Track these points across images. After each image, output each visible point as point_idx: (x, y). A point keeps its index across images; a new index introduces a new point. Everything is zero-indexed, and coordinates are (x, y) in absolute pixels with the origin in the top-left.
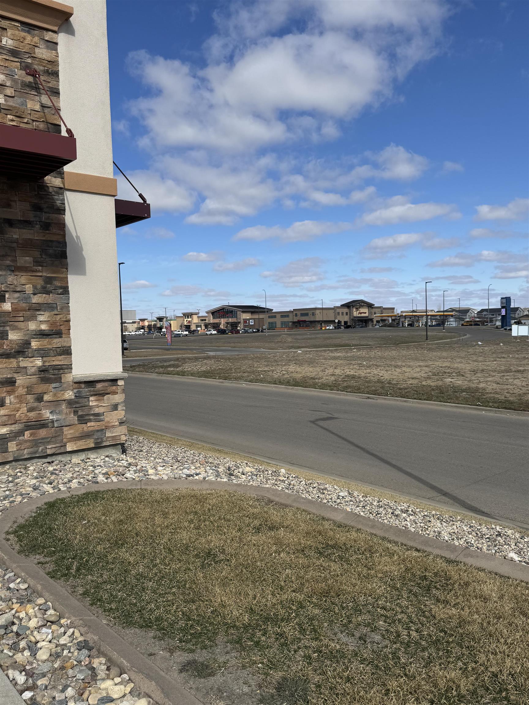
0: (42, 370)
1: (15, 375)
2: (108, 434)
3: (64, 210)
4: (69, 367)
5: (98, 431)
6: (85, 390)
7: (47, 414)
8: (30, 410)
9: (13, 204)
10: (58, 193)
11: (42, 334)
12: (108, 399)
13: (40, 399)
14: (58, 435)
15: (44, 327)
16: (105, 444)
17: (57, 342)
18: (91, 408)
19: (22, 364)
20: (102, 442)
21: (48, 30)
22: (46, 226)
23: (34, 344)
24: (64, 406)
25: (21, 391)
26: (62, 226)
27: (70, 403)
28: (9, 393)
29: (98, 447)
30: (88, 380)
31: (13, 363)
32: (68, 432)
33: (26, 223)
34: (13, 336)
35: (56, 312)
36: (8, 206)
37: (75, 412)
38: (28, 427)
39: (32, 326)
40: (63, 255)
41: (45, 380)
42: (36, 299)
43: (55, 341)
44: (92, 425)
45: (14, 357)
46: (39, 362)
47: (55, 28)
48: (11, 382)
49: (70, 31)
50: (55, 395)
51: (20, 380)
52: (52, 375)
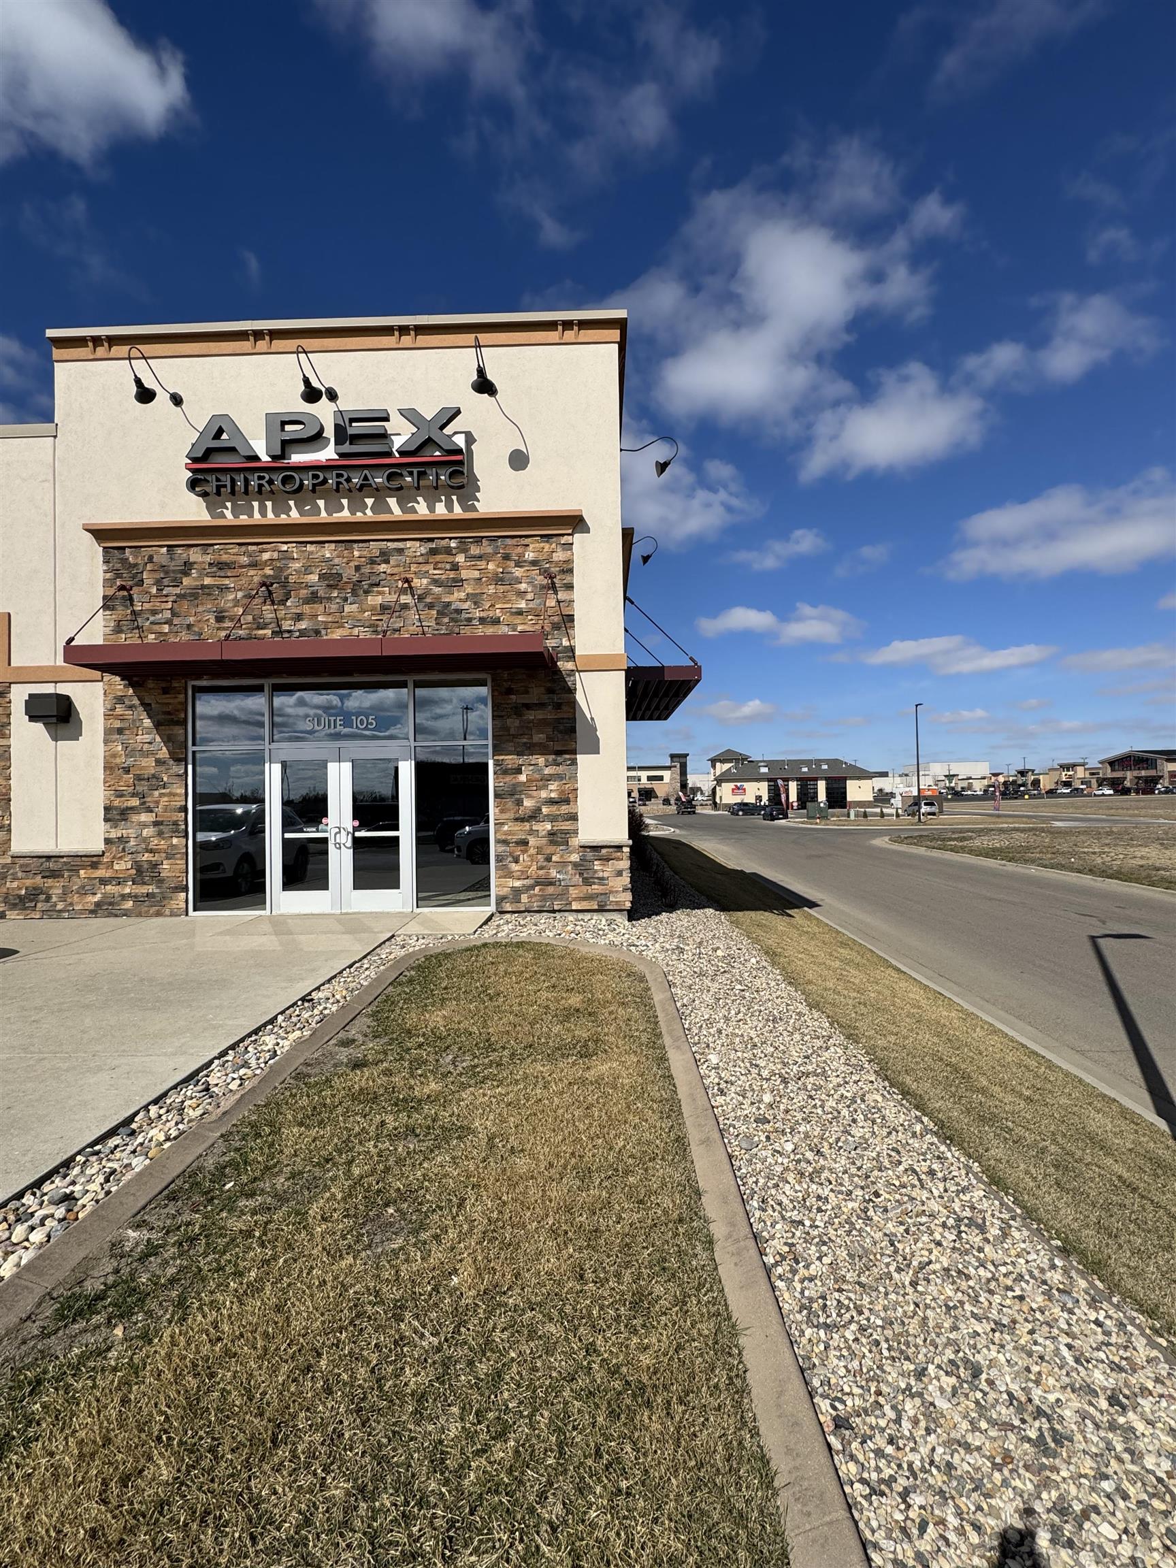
0: (551, 834)
1: (528, 837)
2: (612, 899)
3: (575, 689)
4: (576, 832)
5: (602, 894)
6: (590, 855)
7: (553, 873)
8: (541, 868)
9: (530, 690)
10: (569, 675)
11: (552, 802)
12: (613, 864)
13: (549, 859)
14: (563, 895)
15: (553, 795)
16: (608, 908)
17: (564, 809)
18: (596, 871)
19: (534, 828)
20: (606, 905)
21: (563, 535)
22: (558, 706)
23: (545, 810)
24: (570, 868)
25: (532, 851)
26: (573, 704)
27: (575, 865)
28: (524, 852)
29: (601, 910)
30: (595, 844)
31: (527, 826)
32: (573, 892)
33: (542, 705)
34: (528, 803)
35: (564, 782)
36: (527, 692)
37: (581, 874)
38: (538, 884)
39: (544, 794)
40: (573, 730)
41: (553, 843)
42: (547, 771)
43: (563, 807)
44: (596, 888)
45: (528, 821)
46: (549, 827)
47: (570, 531)
48: (524, 843)
49: (587, 530)
50: (562, 857)
51: (532, 841)
52: (558, 838)
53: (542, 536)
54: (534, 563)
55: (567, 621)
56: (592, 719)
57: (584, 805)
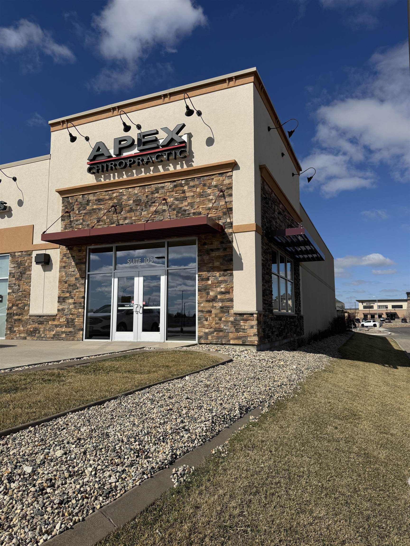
0: (222, 308)
1: (212, 309)
2: (249, 339)
3: (233, 241)
4: (232, 307)
5: (244, 337)
6: (238, 318)
7: (222, 326)
8: (217, 324)
9: (213, 243)
10: (230, 235)
11: (222, 293)
12: (249, 322)
13: (220, 319)
14: (226, 336)
15: (223, 290)
16: (247, 343)
17: (227, 296)
18: (241, 326)
19: (214, 305)
20: (245, 342)
21: (228, 172)
22: (225, 249)
23: (219, 297)
24: (230, 324)
25: (213, 316)
26: (232, 248)
27: (232, 322)
28: (210, 316)
29: (243, 345)
30: (240, 313)
31: (211, 304)
32: (231, 335)
33: (218, 249)
34: (212, 294)
35: (227, 284)
36: (212, 244)
37: (235, 327)
38: (215, 331)
39: (219, 289)
40: (231, 260)
41: (222, 312)
42: (220, 279)
43: (227, 295)
44: (241, 334)
45: (212, 302)
46: (220, 305)
47: (231, 170)
48: (210, 312)
49: (238, 168)
50: (226, 318)
51: (214, 311)
52: (225, 310)
53: (219, 174)
54: (216, 186)
55: (229, 210)
56: (240, 254)
57: (237, 295)
